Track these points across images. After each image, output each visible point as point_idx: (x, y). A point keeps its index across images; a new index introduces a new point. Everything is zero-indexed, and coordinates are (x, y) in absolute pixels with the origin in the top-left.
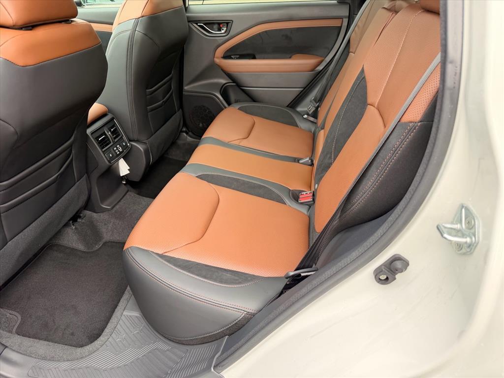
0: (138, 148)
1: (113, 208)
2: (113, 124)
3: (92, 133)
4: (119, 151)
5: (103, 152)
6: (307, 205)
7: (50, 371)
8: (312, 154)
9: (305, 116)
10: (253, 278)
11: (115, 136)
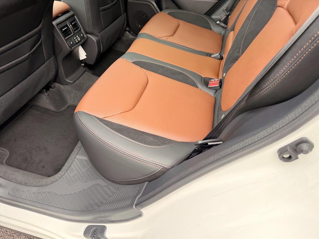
0: (93, 39)
1: (74, 82)
2: (73, 19)
3: (57, 25)
4: (78, 40)
5: (66, 40)
6: (214, 89)
7: (24, 192)
8: (221, 50)
9: (218, 22)
10: (169, 142)
11: (75, 28)
